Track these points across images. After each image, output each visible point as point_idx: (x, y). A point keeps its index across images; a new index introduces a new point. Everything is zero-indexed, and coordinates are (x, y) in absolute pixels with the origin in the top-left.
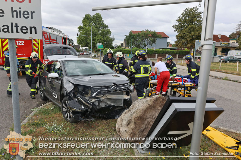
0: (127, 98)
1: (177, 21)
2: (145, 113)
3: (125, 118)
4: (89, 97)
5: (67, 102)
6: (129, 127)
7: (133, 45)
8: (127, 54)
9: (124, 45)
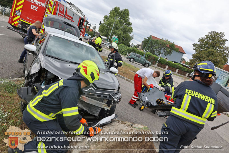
1: (199, 40)
7: (148, 49)
9: (140, 47)
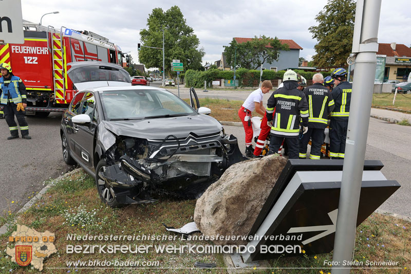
0: (217, 161)
1: (318, 19)
2: (247, 190)
3: (210, 199)
4: (145, 159)
5: (104, 167)
6: (216, 217)
7: (237, 64)
8: (226, 81)
9: (222, 64)
